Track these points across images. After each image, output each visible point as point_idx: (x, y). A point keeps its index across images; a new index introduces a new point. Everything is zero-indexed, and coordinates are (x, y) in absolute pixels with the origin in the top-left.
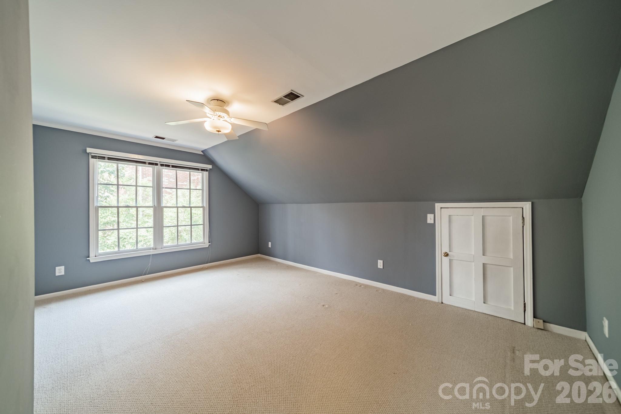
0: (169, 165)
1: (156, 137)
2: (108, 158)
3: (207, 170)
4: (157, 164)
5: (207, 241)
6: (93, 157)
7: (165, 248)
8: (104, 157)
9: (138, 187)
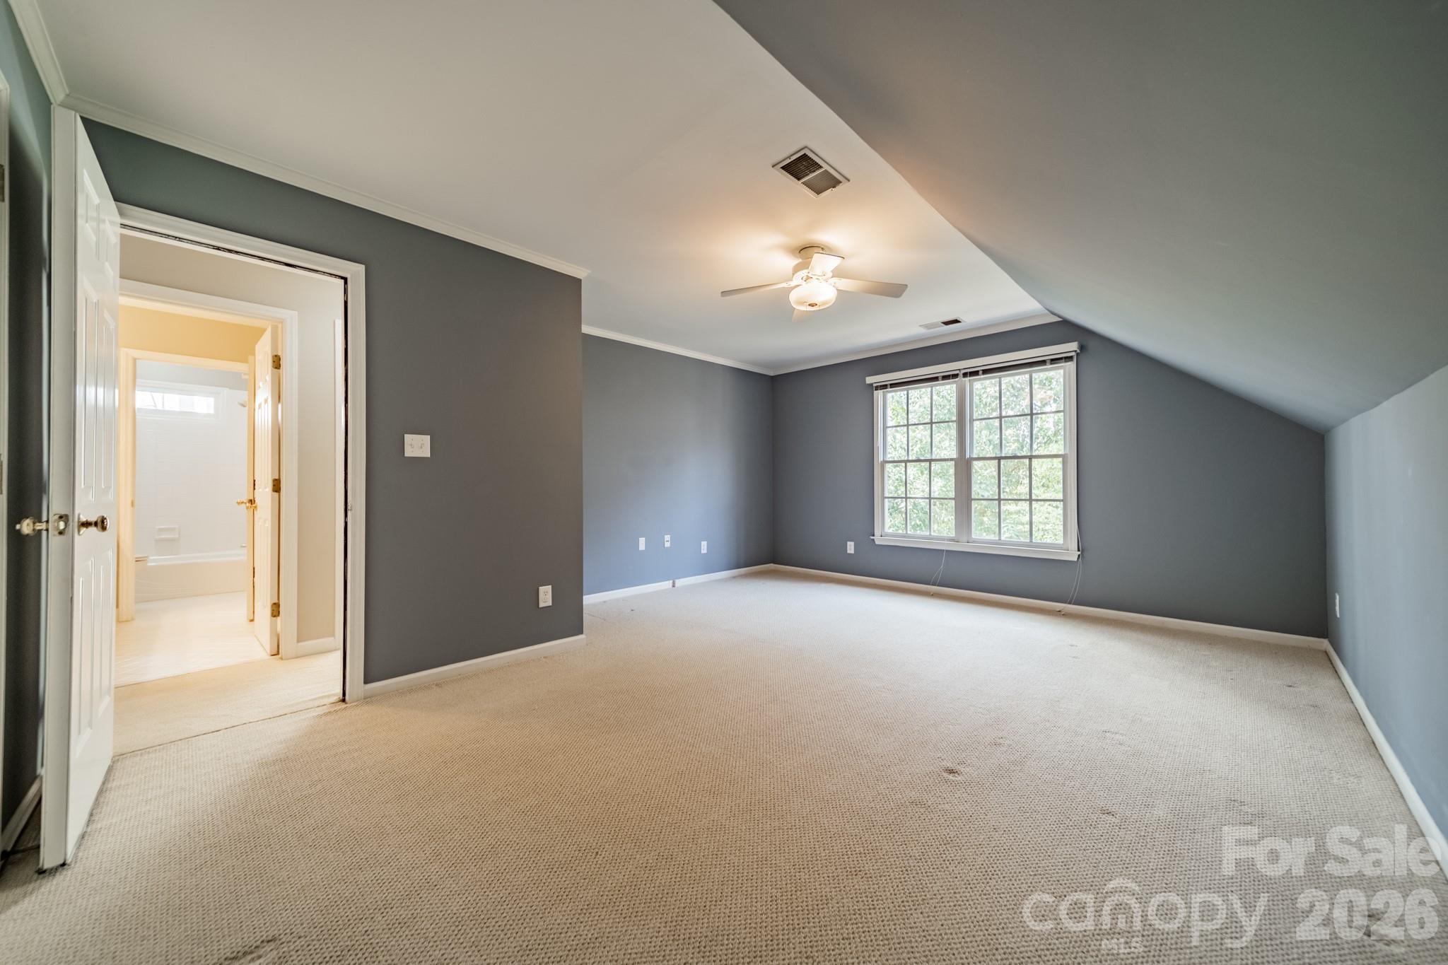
0: (978, 371)
1: (947, 323)
2: (891, 385)
3: (1070, 358)
4: (955, 376)
5: (1073, 545)
6: (877, 388)
7: (974, 542)
8: (886, 385)
9: (930, 425)
